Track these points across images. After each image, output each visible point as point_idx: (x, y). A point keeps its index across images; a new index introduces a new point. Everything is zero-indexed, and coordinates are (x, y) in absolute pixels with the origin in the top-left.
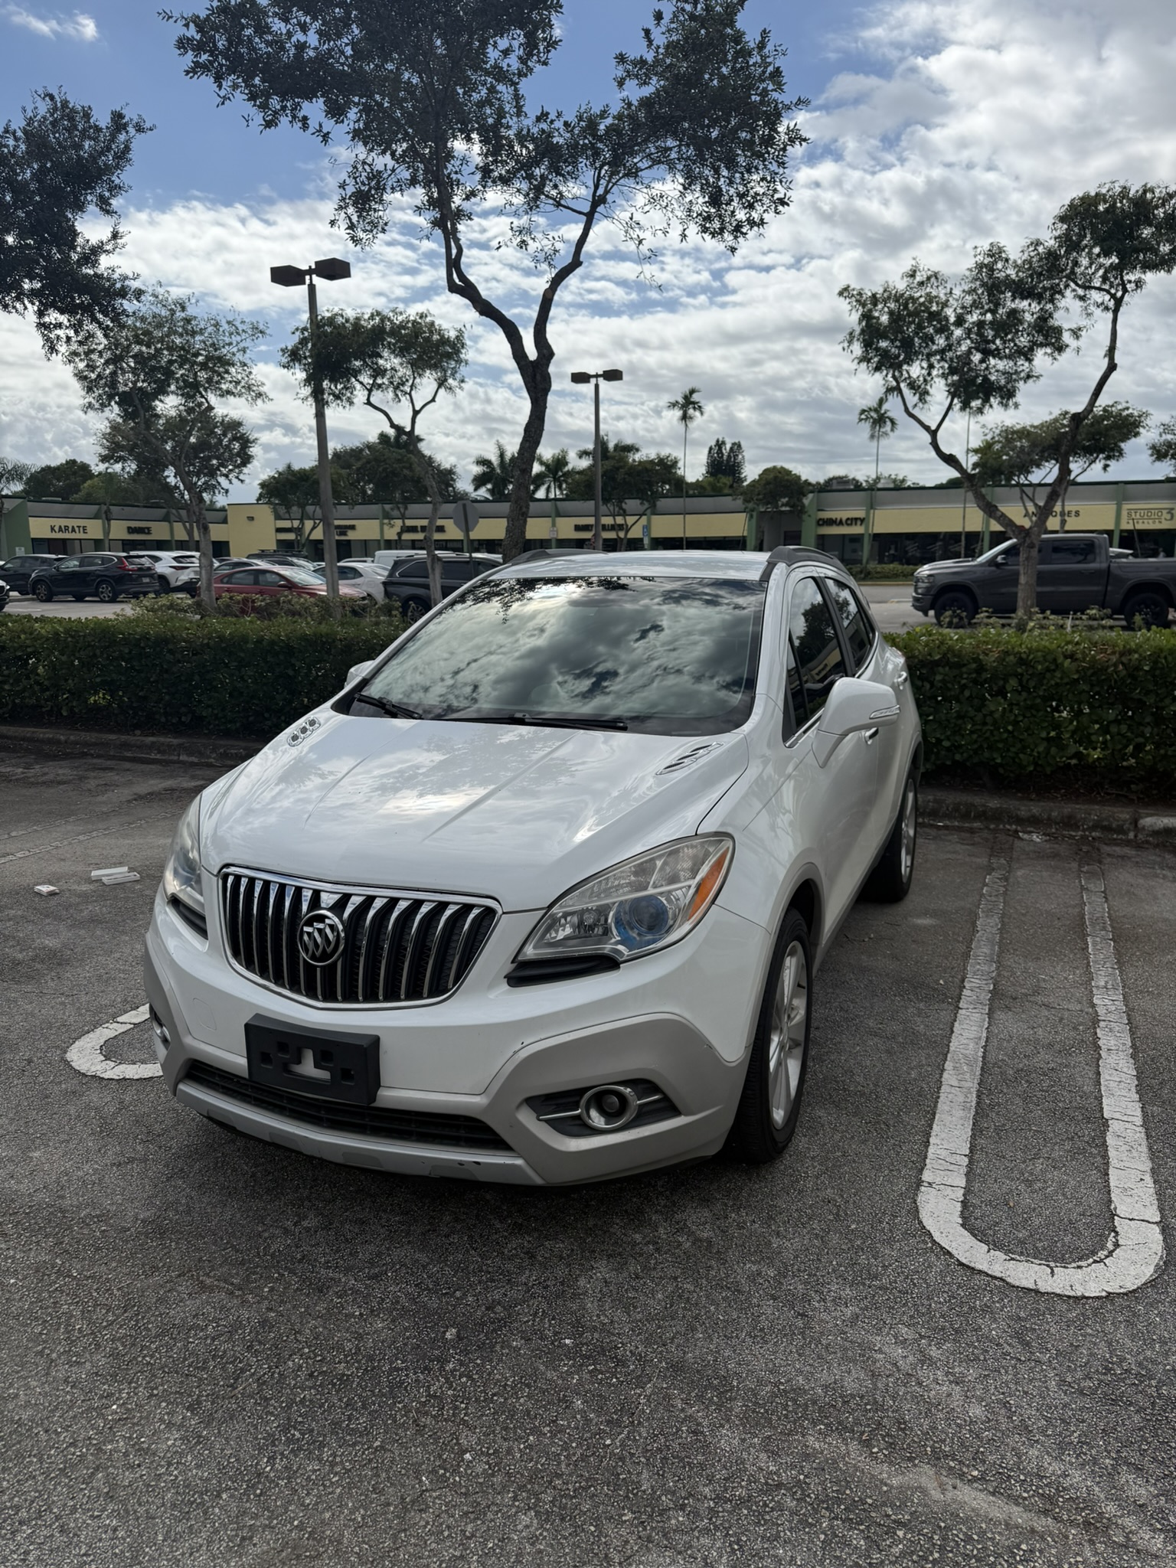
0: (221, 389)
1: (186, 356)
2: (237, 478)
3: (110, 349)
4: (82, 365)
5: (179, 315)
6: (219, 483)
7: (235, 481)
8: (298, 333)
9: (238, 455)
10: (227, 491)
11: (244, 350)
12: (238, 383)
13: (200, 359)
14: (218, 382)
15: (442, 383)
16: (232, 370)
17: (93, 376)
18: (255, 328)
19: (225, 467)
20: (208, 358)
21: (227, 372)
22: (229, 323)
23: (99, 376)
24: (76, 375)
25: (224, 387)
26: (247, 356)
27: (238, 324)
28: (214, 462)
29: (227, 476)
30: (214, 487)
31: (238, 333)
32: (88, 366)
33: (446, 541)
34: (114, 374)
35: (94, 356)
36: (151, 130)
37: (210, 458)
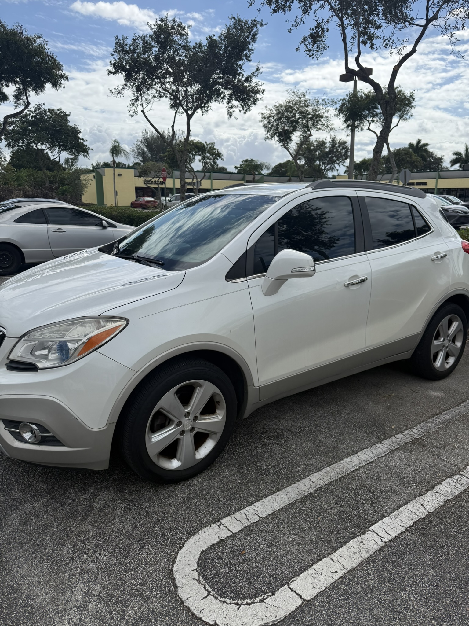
0: (317, 128)
1: (304, 115)
2: (342, 164)
3: (277, 115)
4: (266, 122)
5: (303, 99)
6: (335, 167)
7: (341, 166)
8: (341, 101)
9: (344, 155)
10: (338, 170)
11: (328, 111)
12: (324, 125)
13: (310, 116)
14: (317, 125)
15: (401, 117)
16: (322, 120)
17: (270, 126)
18: (333, 101)
19: (338, 160)
20: (314, 116)
21: (320, 120)
22: (323, 100)
23: (272, 126)
24: (264, 126)
25: (318, 127)
26: (329, 113)
27: (326, 100)
28: (335, 158)
29: (338, 164)
30: (333, 168)
31: (326, 104)
32: (268, 122)
33: (428, 189)
34: (278, 125)
35: (271, 118)
36: (266, 25)
37: (332, 157)
